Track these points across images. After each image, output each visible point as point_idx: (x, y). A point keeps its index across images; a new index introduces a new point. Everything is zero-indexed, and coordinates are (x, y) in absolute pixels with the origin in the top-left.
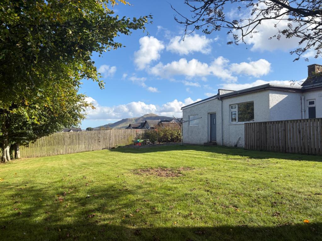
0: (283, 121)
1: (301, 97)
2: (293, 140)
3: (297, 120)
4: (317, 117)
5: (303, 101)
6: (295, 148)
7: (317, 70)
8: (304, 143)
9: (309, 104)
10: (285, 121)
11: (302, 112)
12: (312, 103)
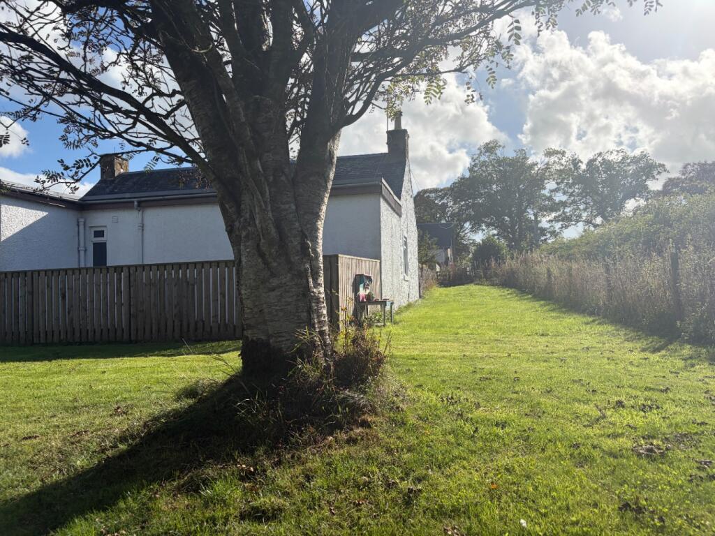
0: (29, 271)
1: (78, 220)
2: (48, 315)
3: (59, 271)
4: (109, 264)
5: (81, 227)
6: (53, 332)
7: (119, 167)
8: (72, 321)
9: (95, 237)
10: (33, 272)
11: (79, 251)
12: (99, 234)
